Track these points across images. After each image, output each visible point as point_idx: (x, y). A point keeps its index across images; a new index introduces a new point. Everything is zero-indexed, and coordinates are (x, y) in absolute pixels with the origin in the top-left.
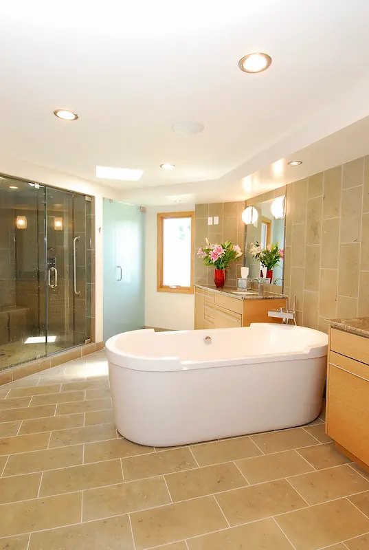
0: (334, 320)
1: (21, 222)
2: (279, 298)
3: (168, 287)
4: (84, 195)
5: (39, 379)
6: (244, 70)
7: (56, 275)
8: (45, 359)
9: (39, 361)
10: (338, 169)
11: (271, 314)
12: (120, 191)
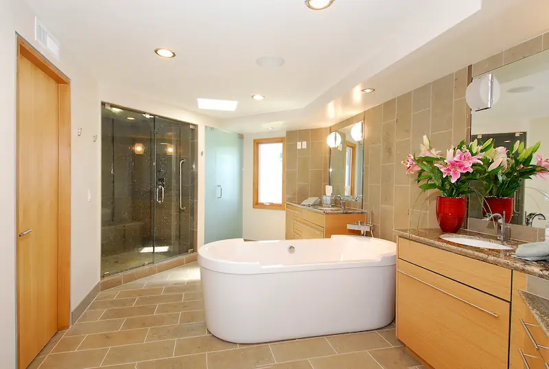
0: (402, 230)
1: (139, 149)
2: (359, 213)
3: (262, 204)
4: (189, 124)
5: (145, 282)
6: (309, 7)
7: (163, 192)
8: (152, 266)
9: (146, 267)
10: (409, 94)
11: (350, 227)
12: (220, 119)
